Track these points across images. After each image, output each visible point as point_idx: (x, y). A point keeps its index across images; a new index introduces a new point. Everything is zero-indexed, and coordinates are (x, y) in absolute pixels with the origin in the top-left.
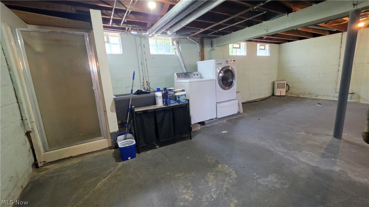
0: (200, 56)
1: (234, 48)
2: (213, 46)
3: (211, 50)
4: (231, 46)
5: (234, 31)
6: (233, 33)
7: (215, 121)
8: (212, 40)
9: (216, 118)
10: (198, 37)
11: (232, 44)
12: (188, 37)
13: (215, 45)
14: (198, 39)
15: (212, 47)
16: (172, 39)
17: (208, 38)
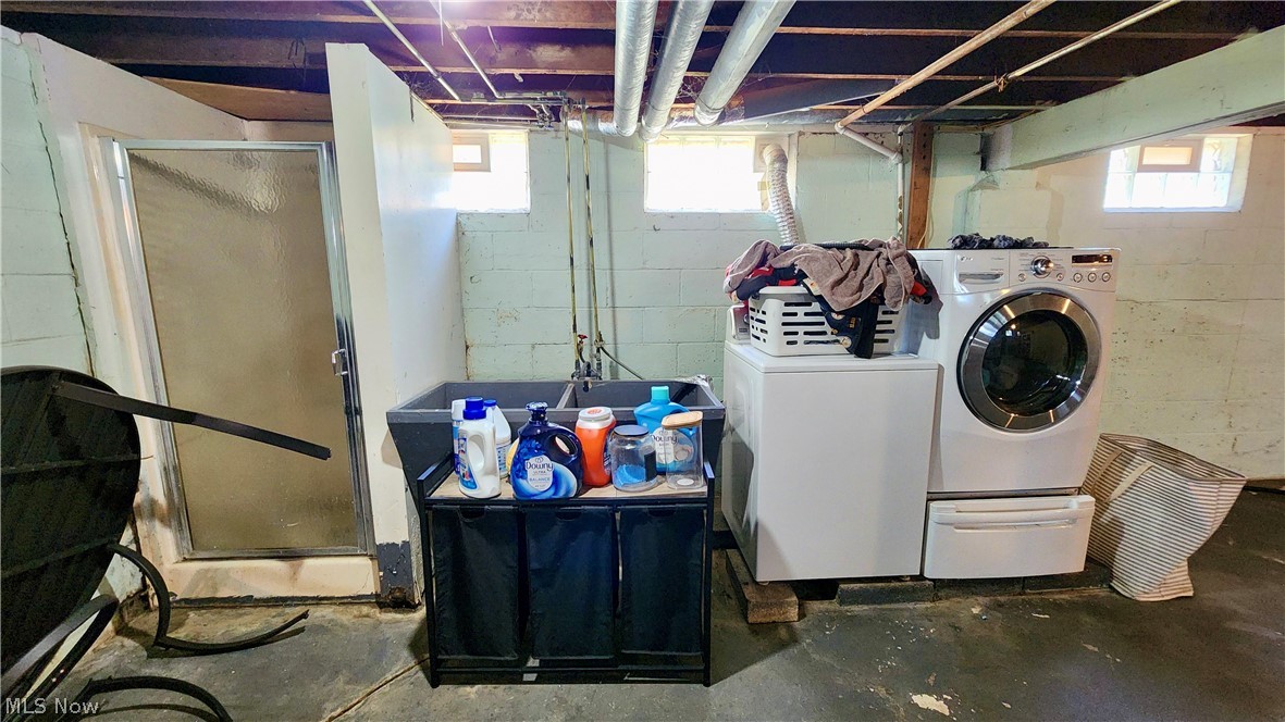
0: (900, 219)
1: (1143, 168)
2: (991, 166)
3: (980, 186)
4: (1120, 160)
5: (1139, 73)
6: (1133, 84)
7: (904, 591)
8: (988, 131)
9: (921, 577)
10: (899, 123)
11: (1134, 150)
12: (838, 127)
13: (1002, 160)
14: (900, 130)
15: (983, 168)
16: (758, 139)
17: (964, 121)
